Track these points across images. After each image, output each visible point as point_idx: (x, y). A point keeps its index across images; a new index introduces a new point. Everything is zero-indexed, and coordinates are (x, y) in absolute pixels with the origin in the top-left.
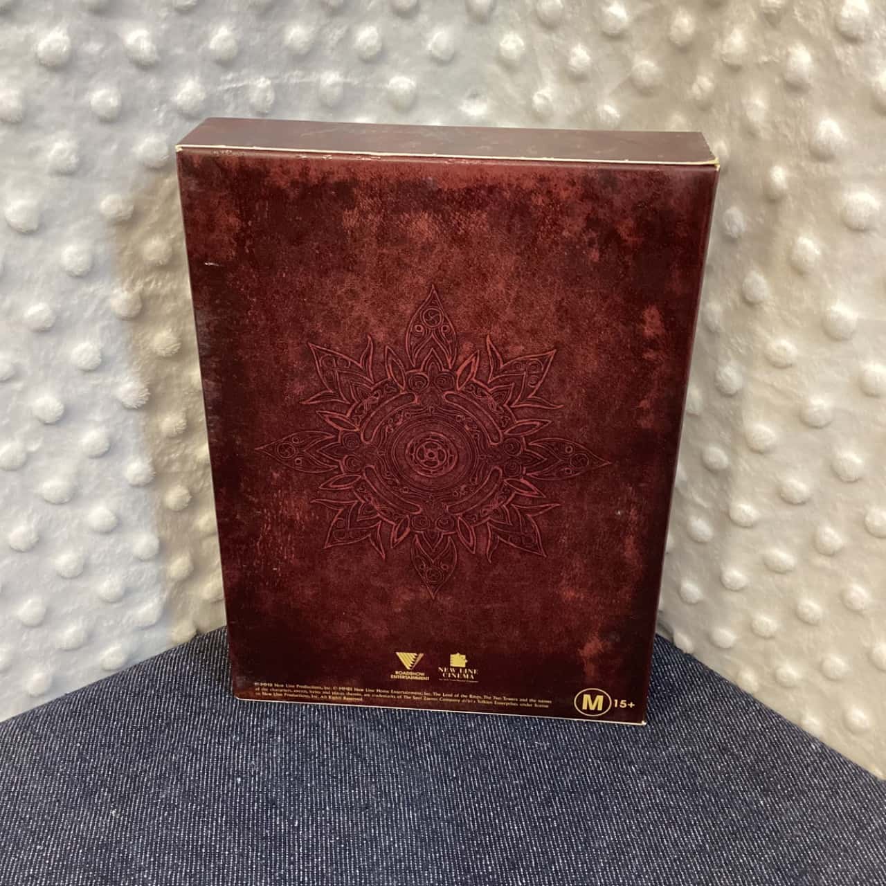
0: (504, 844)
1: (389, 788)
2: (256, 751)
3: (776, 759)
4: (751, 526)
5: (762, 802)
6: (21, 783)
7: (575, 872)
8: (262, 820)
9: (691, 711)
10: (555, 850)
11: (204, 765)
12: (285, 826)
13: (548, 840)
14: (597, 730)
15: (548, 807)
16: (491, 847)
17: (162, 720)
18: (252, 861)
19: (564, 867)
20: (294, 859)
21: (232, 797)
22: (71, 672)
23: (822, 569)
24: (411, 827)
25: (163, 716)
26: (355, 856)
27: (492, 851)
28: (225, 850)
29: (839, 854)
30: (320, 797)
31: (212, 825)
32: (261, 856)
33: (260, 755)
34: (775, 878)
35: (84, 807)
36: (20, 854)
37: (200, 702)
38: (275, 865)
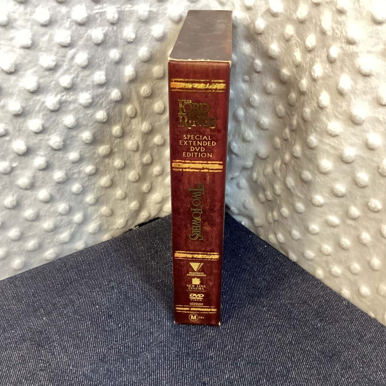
0: (206, 338)
1: (160, 312)
2: (106, 295)
3: (327, 307)
4: (320, 206)
5: (319, 325)
6: (8, 305)
7: (235, 351)
8: (106, 323)
9: (292, 285)
10: (228, 342)
11: (84, 300)
12: (115, 326)
13: (225, 338)
14: (251, 292)
15: (226, 324)
16: (201, 339)
17: (68, 281)
18: (100, 340)
19: (231, 349)
20: (118, 340)
21: (94, 313)
22: (33, 261)
23: (350, 226)
24: (168, 328)
25: (68, 280)
26: (143, 340)
27: (201, 340)
28: (89, 335)
29: (350, 348)
30: (131, 315)
31: (85, 325)
32: (104, 338)
33: (107, 297)
34: (321, 356)
35: (33, 316)
36: (5, 334)
37: (85, 274)
38: (109, 342)
